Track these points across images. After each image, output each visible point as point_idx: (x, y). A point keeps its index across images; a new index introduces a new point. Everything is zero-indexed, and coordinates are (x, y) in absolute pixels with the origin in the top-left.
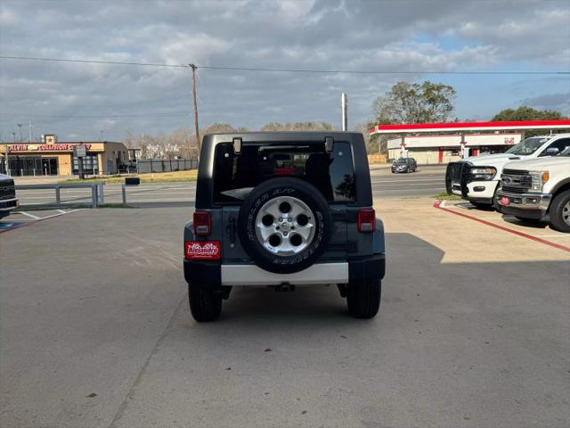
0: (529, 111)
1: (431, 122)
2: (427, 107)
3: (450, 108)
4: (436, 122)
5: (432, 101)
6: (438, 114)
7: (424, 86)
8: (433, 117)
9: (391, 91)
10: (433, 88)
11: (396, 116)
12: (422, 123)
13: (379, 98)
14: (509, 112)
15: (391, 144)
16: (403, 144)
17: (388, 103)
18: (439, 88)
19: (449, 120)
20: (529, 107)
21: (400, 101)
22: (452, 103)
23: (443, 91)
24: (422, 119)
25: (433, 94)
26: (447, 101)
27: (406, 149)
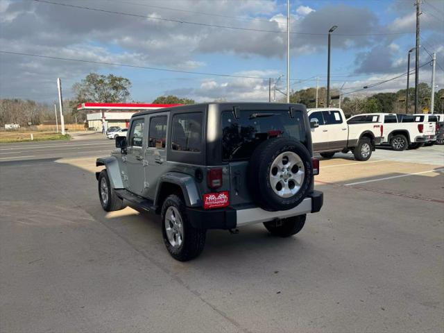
0: (175, 98)
1: (115, 103)
2: (112, 92)
3: (127, 94)
4: (119, 103)
5: (116, 88)
6: (120, 97)
7: (109, 78)
8: (117, 99)
9: (85, 79)
10: (116, 80)
11: (91, 97)
12: (109, 102)
13: (77, 84)
14: (163, 98)
15: (89, 117)
16: (103, 117)
17: (84, 88)
18: (120, 79)
19: (128, 101)
20: (174, 96)
21: (93, 87)
22: (129, 90)
23: (123, 82)
24: (109, 100)
25: (116, 83)
26: (125, 88)
27: (106, 120)
